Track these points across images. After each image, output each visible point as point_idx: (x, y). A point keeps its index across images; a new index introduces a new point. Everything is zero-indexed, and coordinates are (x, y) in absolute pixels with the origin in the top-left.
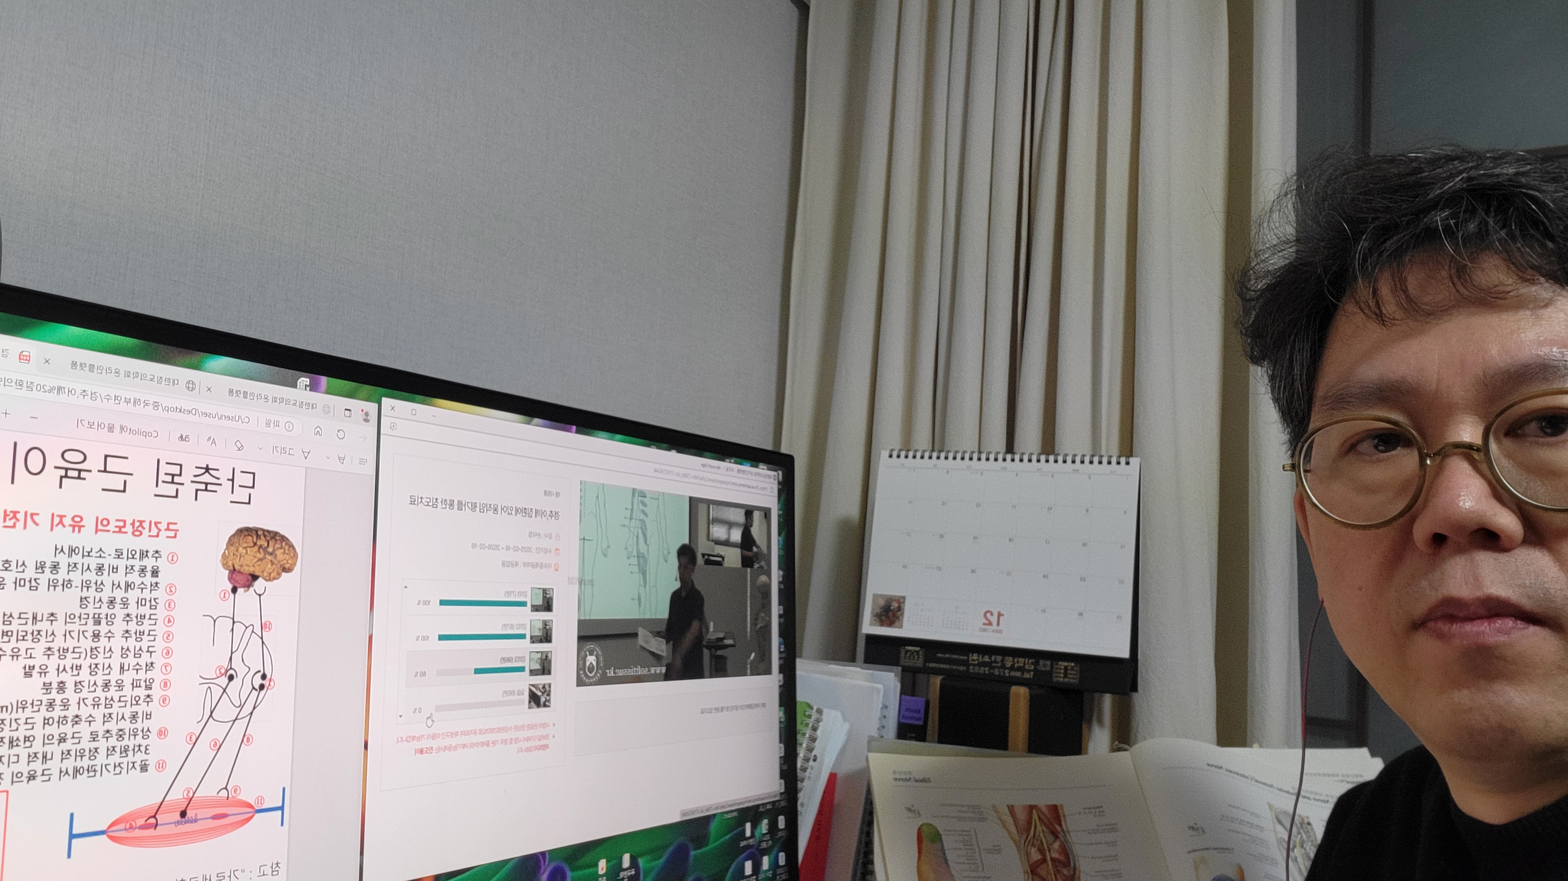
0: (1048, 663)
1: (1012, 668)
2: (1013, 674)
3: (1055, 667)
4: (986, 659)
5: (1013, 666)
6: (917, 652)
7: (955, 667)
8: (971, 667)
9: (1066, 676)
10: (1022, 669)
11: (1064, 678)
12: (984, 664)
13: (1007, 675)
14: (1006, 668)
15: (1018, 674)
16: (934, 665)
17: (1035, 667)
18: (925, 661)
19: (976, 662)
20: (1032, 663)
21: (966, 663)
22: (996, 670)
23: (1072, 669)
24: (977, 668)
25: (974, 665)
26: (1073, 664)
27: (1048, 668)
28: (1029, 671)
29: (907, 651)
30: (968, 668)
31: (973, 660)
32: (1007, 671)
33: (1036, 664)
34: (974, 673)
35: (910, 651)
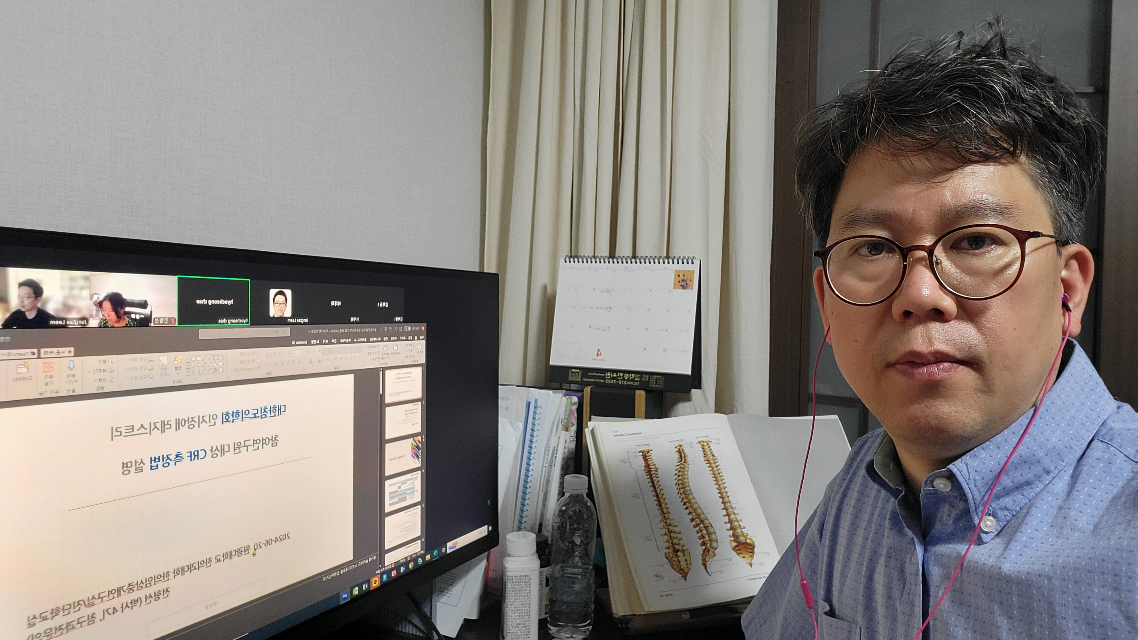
0: (647, 377)
1: (628, 380)
2: (629, 383)
3: (651, 378)
4: (615, 375)
5: (629, 378)
6: (578, 373)
7: (598, 380)
8: (606, 380)
9: (656, 382)
10: (633, 380)
11: (656, 384)
12: (613, 378)
13: (625, 384)
14: (625, 380)
15: (631, 383)
16: (587, 380)
17: (640, 380)
18: (582, 377)
19: (609, 377)
20: (639, 377)
21: (604, 378)
22: (620, 381)
23: (660, 379)
24: (609, 380)
25: (608, 379)
26: (660, 377)
27: (648, 380)
28: (637, 381)
29: (573, 372)
30: (605, 381)
31: (608, 376)
32: (625, 382)
33: (641, 377)
34: (608, 384)
35: (574, 372)
